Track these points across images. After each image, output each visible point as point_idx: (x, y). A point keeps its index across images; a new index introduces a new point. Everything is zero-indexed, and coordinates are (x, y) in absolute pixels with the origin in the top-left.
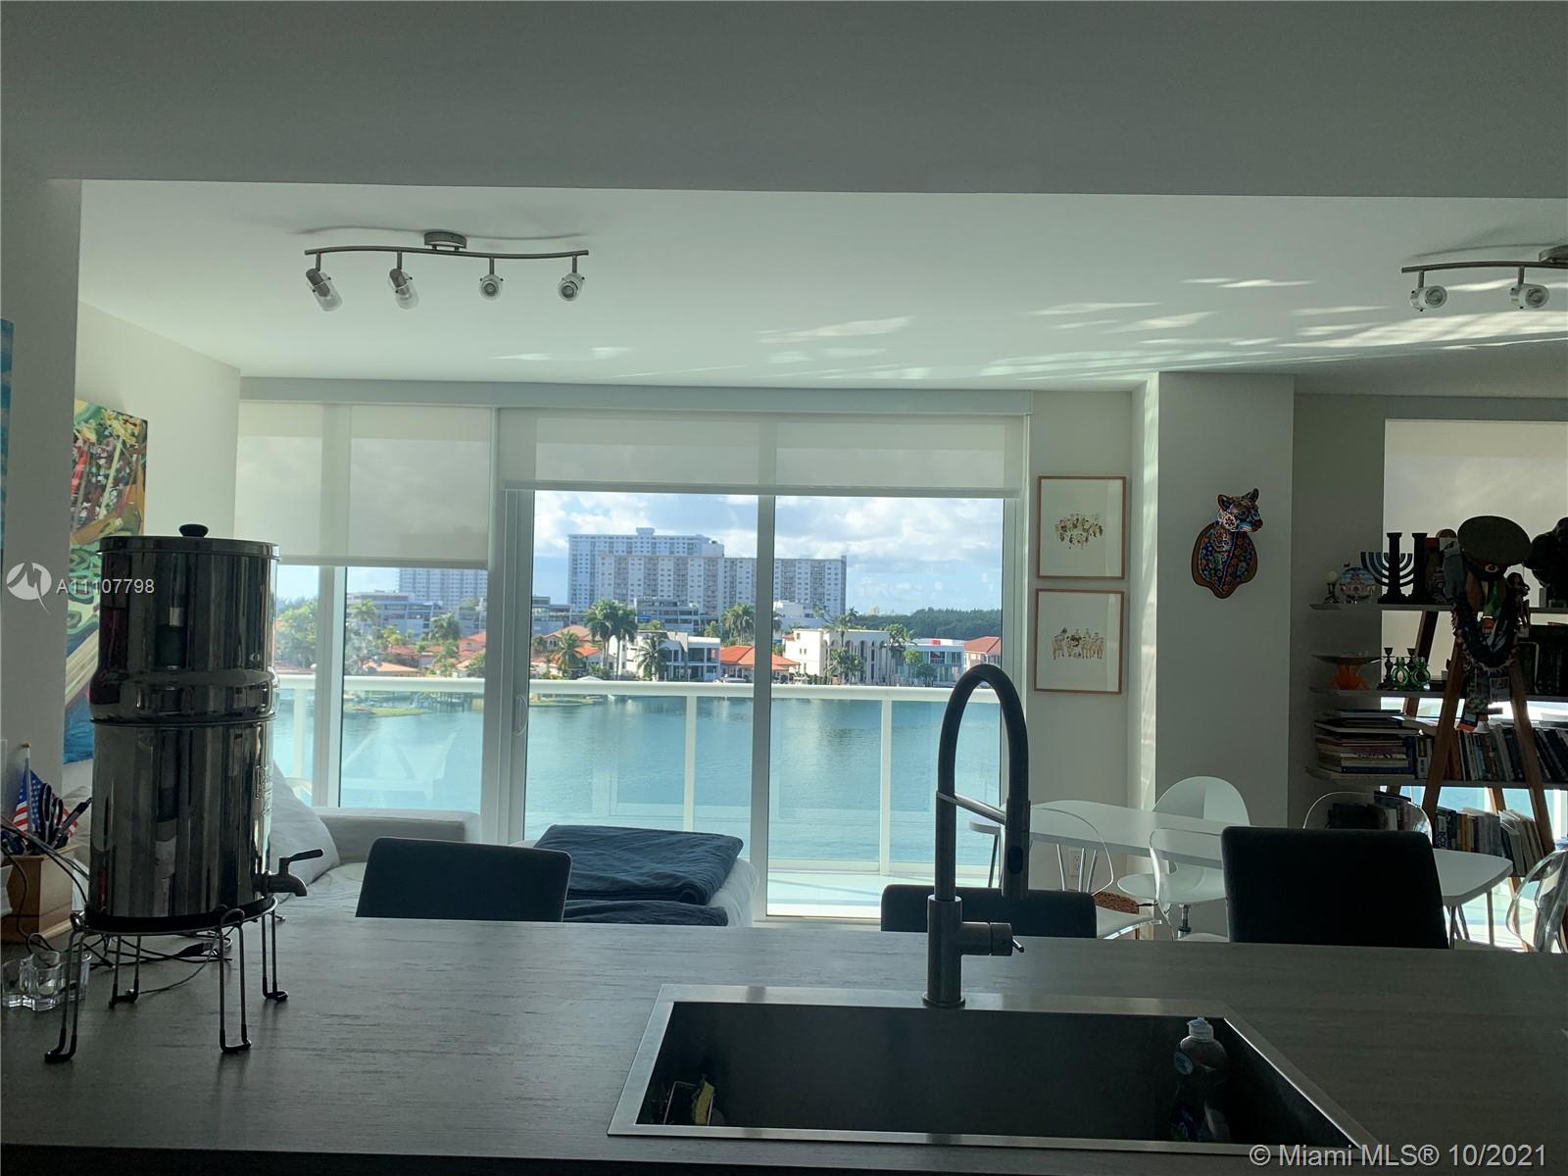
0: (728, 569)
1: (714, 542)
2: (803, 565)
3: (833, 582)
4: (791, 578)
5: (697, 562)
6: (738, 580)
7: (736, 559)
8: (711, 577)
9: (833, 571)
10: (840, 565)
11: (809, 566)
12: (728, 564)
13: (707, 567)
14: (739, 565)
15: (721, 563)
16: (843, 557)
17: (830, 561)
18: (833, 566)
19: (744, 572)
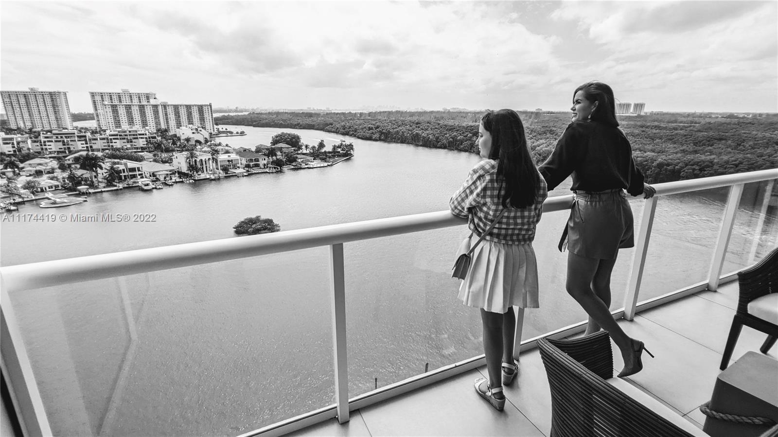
0: (163, 109)
3: (207, 111)
5: (148, 107)
7: (166, 104)
8: (156, 112)
9: (207, 109)
10: (209, 107)
11: (197, 107)
12: (163, 107)
14: (167, 107)
15: (160, 109)
16: (210, 104)
17: (205, 105)
18: (206, 107)
19: (170, 111)
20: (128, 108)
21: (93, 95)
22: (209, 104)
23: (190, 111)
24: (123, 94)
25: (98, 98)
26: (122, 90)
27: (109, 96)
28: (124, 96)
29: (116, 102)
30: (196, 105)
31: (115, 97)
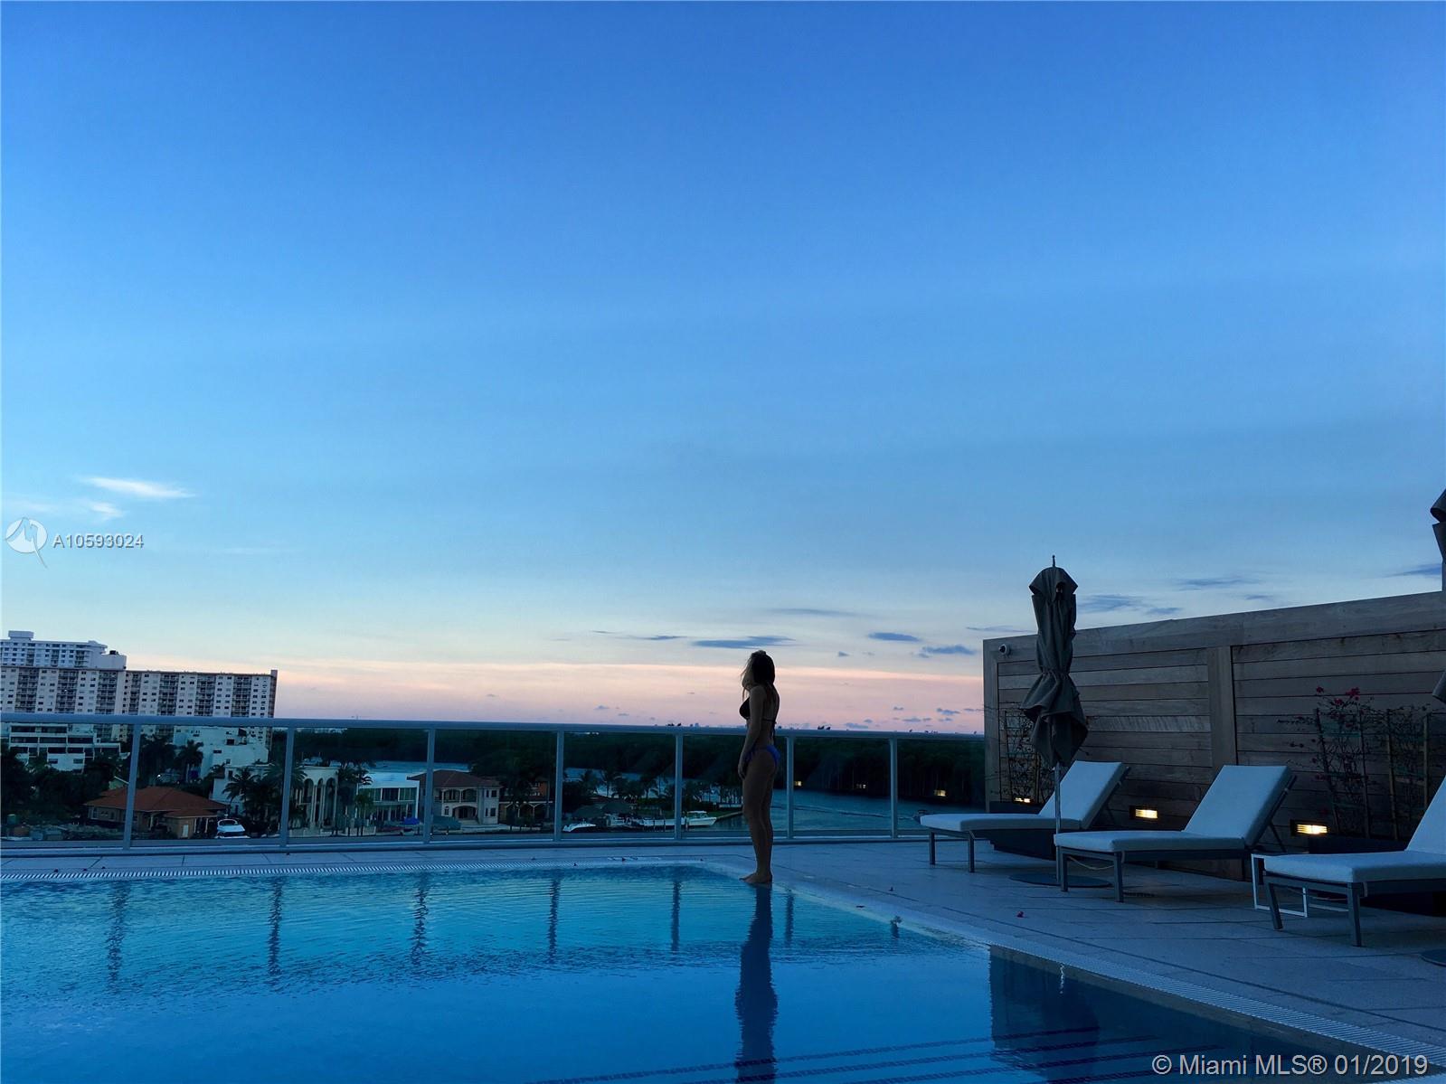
0: (130, 683)
1: (113, 653)
2: (225, 680)
3: (259, 700)
4: (209, 695)
5: (89, 675)
6: (142, 697)
7: (141, 673)
8: (106, 694)
9: (260, 688)
10: (269, 681)
11: (232, 681)
12: (131, 677)
13: (102, 681)
14: (144, 679)
15: (121, 681)
16: (275, 672)
17: (258, 676)
18: (261, 682)
19: (150, 688)
22: (269, 673)
23: (207, 692)
24: (12, 646)
30: (229, 676)
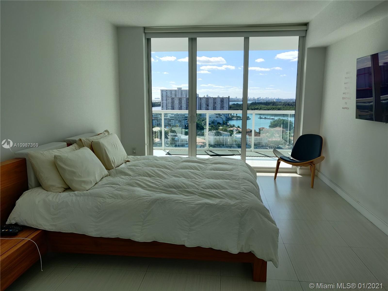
0: (199, 100)
7: (201, 98)
9: (226, 101)
10: (228, 99)
11: (220, 99)
17: (225, 98)
19: (203, 101)
20: (180, 100)
21: (162, 91)
22: (228, 97)
23: (215, 101)
24: (178, 91)
25: (164, 93)
26: (177, 88)
27: (170, 92)
28: (178, 92)
29: (173, 96)
31: (173, 93)
